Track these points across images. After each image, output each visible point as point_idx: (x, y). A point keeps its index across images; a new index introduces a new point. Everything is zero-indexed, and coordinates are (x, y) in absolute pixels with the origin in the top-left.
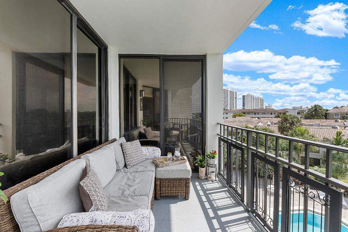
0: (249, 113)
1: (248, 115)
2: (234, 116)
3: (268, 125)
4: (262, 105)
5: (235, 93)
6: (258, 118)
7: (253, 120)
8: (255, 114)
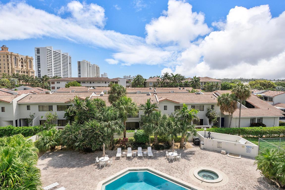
0: (84, 82)
1: (83, 85)
2: (67, 86)
3: (102, 95)
4: (98, 73)
5: (69, 58)
6: (93, 87)
7: (88, 90)
8: (90, 83)
